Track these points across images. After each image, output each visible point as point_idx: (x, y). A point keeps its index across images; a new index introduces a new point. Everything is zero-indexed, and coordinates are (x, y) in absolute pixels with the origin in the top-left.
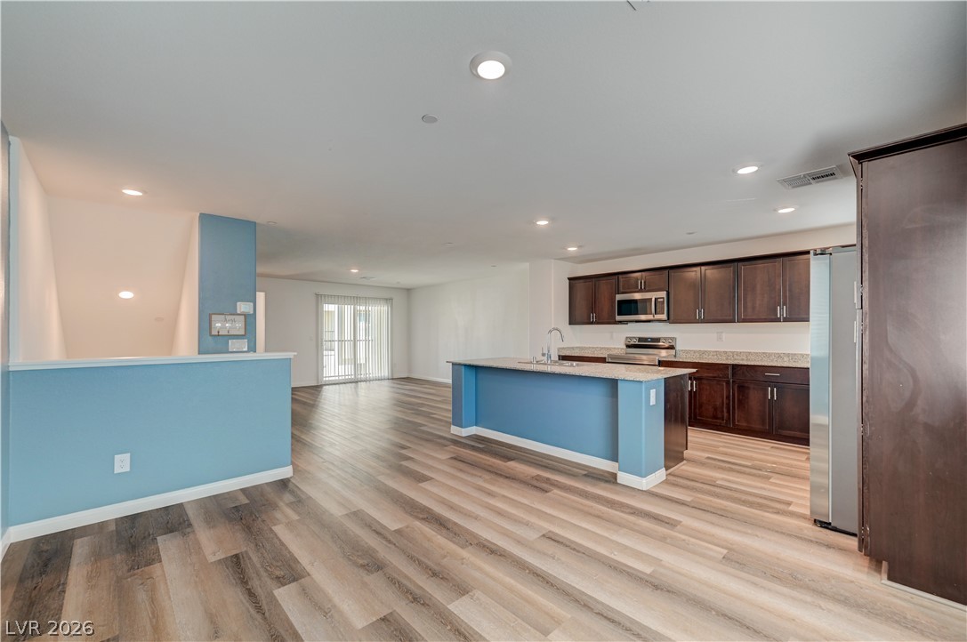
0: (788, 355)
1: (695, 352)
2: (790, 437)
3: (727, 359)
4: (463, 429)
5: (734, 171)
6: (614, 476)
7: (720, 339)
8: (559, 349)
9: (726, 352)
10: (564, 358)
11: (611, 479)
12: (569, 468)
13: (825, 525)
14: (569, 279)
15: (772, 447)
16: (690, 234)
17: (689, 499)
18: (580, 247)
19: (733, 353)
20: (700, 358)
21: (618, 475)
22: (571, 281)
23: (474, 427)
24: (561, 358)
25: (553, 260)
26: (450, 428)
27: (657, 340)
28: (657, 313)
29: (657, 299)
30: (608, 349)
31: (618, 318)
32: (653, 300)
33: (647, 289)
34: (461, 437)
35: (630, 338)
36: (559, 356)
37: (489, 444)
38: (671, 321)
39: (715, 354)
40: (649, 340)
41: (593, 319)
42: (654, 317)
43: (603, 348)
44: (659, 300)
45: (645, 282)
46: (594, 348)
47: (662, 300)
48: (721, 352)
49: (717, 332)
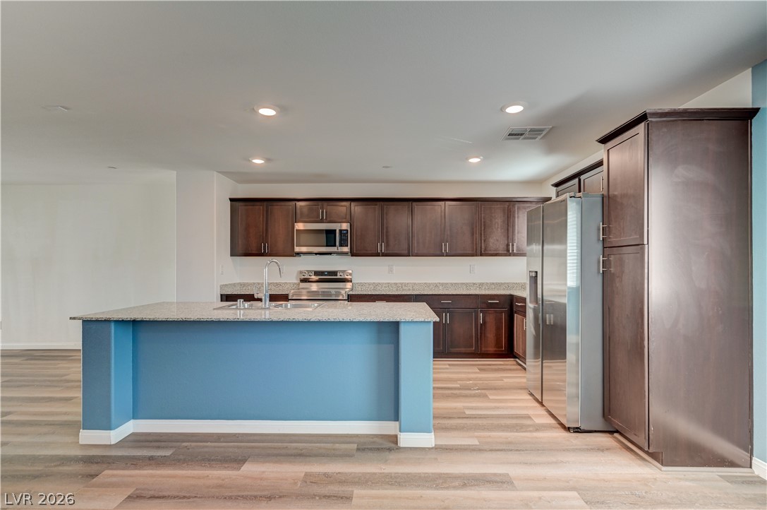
0: (442, 284)
1: (369, 284)
2: (457, 353)
3: (397, 290)
4: (112, 431)
7: (391, 271)
9: (396, 284)
10: (227, 298)
12: (329, 446)
13: (577, 430)
14: (231, 200)
15: (449, 365)
16: (387, 167)
17: (475, 442)
18: (268, 160)
19: (402, 284)
20: (374, 290)
21: (399, 436)
22: (234, 203)
23: (132, 421)
24: (224, 298)
25: (215, 172)
26: (77, 435)
27: (335, 273)
28: (341, 245)
29: (341, 231)
30: (277, 284)
31: (297, 249)
32: (337, 231)
33: (328, 219)
34: (110, 446)
35: (301, 272)
36: (221, 295)
37: (178, 444)
38: (353, 254)
39: (387, 285)
40: (326, 273)
41: (265, 249)
42: (337, 249)
43: (271, 283)
44: (343, 232)
45: (326, 212)
46: (259, 284)
47: (345, 232)
48: (392, 283)
49: (389, 265)
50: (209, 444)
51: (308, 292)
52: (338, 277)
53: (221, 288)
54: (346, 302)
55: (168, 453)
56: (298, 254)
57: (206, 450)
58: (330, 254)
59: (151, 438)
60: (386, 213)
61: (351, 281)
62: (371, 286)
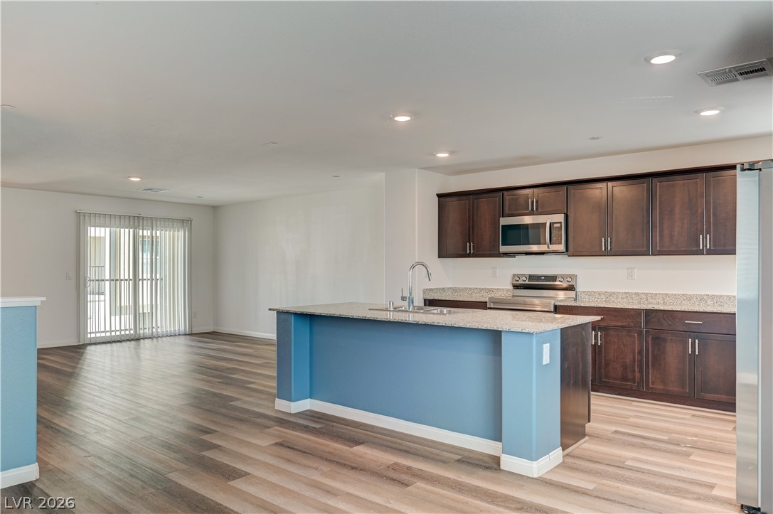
0: (713, 297)
1: (600, 294)
3: (640, 303)
4: (292, 404)
5: (648, 60)
6: (497, 460)
7: (630, 276)
8: (425, 291)
9: (638, 294)
10: (430, 303)
11: (492, 464)
12: (438, 452)
13: (754, 512)
14: (439, 196)
18: (451, 153)
19: (647, 294)
20: (606, 301)
21: (502, 458)
22: (442, 199)
23: (309, 399)
24: (427, 303)
25: (417, 170)
26: (274, 402)
27: (553, 278)
28: (552, 242)
29: (552, 224)
30: (489, 290)
31: (503, 249)
32: (548, 225)
33: (539, 211)
34: (290, 414)
35: (518, 276)
36: (425, 300)
37: (328, 423)
38: (570, 254)
39: (625, 296)
40: (543, 278)
41: (470, 249)
42: (548, 248)
43: (483, 289)
44: (555, 225)
45: (537, 202)
46: (470, 289)
47: (559, 225)
48: (632, 294)
49: (628, 269)
50: (350, 428)
52: (559, 283)
53: (424, 292)
54: (552, 315)
55: (317, 426)
57: (344, 431)
58: (543, 253)
59: (316, 415)
60: (614, 197)
61: (576, 289)
62: (602, 296)
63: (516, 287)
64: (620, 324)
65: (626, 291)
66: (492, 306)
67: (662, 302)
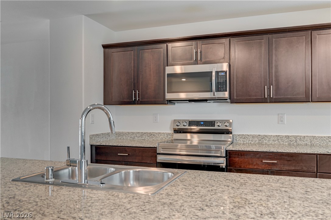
1: (253, 136)
7: (281, 121)
9: (287, 137)
14: (105, 47)
19: (296, 137)
20: (259, 144)
22: (107, 50)
27: (212, 123)
28: (218, 90)
29: (217, 73)
30: (151, 134)
31: (169, 96)
32: (214, 74)
33: (203, 60)
35: (179, 121)
36: (92, 146)
38: (233, 100)
39: (276, 138)
40: (202, 123)
41: (135, 97)
42: (214, 95)
43: (145, 133)
44: (220, 74)
45: (201, 52)
46: (133, 133)
47: (223, 74)
48: (283, 136)
49: (278, 114)
51: (188, 146)
52: (216, 127)
53: (91, 138)
56: (171, 102)
58: (205, 100)
60: (276, 48)
61: (231, 133)
62: (256, 139)
63: (177, 131)
64: (293, 168)
65: (278, 134)
66: (162, 152)
67: (310, 144)
